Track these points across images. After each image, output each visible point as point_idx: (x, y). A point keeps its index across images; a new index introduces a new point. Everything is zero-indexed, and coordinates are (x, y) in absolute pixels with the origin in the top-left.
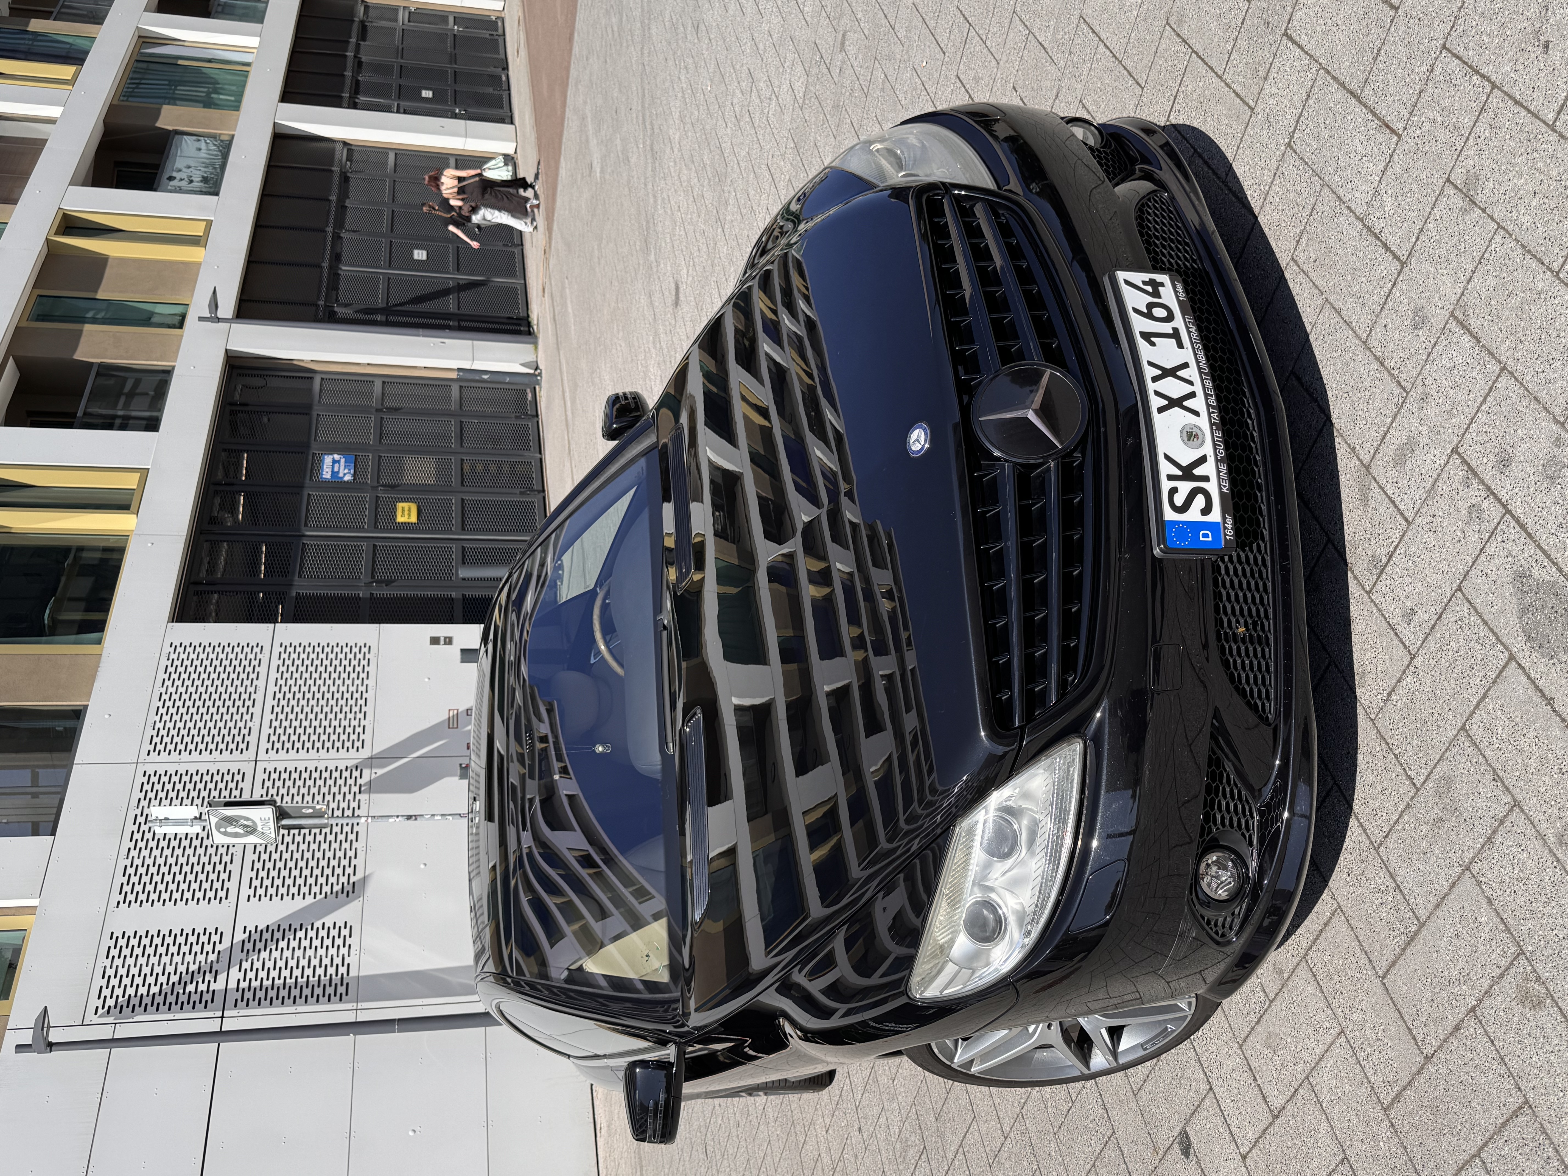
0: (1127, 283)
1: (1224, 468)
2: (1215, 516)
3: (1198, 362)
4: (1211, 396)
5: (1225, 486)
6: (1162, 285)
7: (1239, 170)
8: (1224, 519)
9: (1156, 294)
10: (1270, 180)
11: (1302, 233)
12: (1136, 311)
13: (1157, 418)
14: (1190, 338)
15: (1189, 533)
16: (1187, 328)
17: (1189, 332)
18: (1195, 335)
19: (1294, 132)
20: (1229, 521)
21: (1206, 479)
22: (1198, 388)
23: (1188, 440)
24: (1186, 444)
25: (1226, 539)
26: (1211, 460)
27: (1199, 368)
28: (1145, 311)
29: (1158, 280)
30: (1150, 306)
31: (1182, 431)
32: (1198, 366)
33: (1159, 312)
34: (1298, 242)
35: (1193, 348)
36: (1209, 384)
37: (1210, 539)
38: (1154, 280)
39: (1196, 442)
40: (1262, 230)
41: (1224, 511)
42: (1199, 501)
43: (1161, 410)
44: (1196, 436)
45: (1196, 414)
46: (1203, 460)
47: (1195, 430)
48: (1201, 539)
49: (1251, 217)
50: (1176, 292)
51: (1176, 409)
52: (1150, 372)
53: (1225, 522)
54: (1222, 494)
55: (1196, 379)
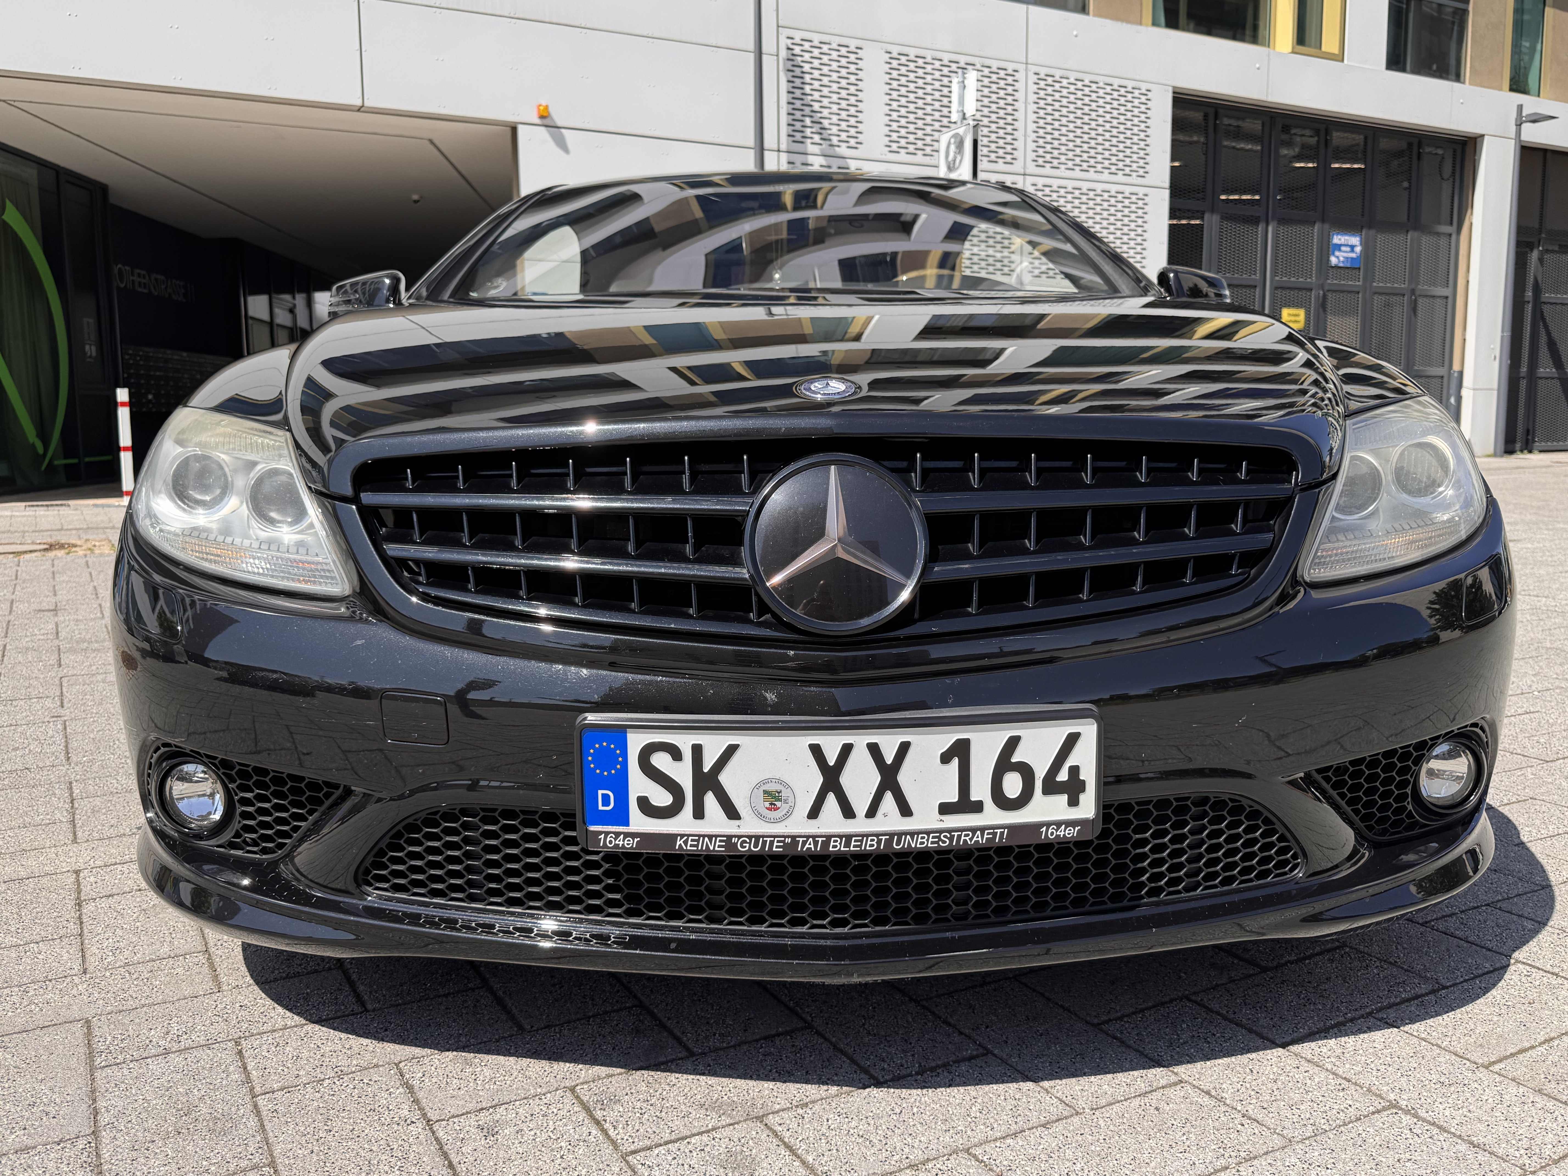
0: (1072, 740)
1: (717, 847)
2: (640, 823)
3: (912, 834)
4: (847, 844)
5: (686, 842)
6: (1073, 802)
7: (1380, 1037)
8: (633, 835)
9: (1051, 787)
10: (1340, 1071)
11: (1221, 1100)
12: (1013, 743)
13: (803, 741)
14: (962, 830)
15: (609, 773)
16: (982, 829)
17: (974, 830)
18: (966, 839)
19: (1416, 1116)
20: (630, 844)
21: (699, 813)
22: (860, 825)
23: (765, 792)
24: (757, 786)
25: (601, 833)
26: (730, 828)
27: (900, 834)
28: (1014, 760)
29: (1082, 797)
30: (1026, 772)
31: (780, 782)
32: (906, 833)
33: (1013, 785)
34: (1208, 1093)
35: (941, 831)
36: (870, 845)
37: (601, 808)
38: (1083, 790)
39: (762, 805)
40: (1256, 1050)
41: (645, 837)
42: (661, 798)
43: (816, 750)
44: (773, 808)
45: (814, 813)
46: (732, 813)
47: (784, 808)
48: (600, 792)
49: (1288, 1039)
50: (1058, 824)
51: (819, 780)
52: (889, 744)
53: (627, 835)
54: (673, 837)
55: (879, 825)
